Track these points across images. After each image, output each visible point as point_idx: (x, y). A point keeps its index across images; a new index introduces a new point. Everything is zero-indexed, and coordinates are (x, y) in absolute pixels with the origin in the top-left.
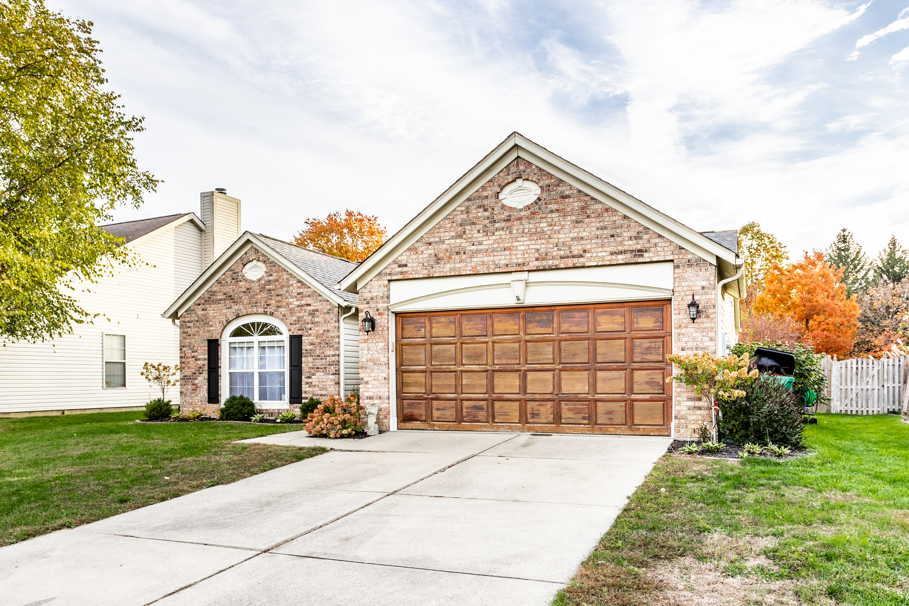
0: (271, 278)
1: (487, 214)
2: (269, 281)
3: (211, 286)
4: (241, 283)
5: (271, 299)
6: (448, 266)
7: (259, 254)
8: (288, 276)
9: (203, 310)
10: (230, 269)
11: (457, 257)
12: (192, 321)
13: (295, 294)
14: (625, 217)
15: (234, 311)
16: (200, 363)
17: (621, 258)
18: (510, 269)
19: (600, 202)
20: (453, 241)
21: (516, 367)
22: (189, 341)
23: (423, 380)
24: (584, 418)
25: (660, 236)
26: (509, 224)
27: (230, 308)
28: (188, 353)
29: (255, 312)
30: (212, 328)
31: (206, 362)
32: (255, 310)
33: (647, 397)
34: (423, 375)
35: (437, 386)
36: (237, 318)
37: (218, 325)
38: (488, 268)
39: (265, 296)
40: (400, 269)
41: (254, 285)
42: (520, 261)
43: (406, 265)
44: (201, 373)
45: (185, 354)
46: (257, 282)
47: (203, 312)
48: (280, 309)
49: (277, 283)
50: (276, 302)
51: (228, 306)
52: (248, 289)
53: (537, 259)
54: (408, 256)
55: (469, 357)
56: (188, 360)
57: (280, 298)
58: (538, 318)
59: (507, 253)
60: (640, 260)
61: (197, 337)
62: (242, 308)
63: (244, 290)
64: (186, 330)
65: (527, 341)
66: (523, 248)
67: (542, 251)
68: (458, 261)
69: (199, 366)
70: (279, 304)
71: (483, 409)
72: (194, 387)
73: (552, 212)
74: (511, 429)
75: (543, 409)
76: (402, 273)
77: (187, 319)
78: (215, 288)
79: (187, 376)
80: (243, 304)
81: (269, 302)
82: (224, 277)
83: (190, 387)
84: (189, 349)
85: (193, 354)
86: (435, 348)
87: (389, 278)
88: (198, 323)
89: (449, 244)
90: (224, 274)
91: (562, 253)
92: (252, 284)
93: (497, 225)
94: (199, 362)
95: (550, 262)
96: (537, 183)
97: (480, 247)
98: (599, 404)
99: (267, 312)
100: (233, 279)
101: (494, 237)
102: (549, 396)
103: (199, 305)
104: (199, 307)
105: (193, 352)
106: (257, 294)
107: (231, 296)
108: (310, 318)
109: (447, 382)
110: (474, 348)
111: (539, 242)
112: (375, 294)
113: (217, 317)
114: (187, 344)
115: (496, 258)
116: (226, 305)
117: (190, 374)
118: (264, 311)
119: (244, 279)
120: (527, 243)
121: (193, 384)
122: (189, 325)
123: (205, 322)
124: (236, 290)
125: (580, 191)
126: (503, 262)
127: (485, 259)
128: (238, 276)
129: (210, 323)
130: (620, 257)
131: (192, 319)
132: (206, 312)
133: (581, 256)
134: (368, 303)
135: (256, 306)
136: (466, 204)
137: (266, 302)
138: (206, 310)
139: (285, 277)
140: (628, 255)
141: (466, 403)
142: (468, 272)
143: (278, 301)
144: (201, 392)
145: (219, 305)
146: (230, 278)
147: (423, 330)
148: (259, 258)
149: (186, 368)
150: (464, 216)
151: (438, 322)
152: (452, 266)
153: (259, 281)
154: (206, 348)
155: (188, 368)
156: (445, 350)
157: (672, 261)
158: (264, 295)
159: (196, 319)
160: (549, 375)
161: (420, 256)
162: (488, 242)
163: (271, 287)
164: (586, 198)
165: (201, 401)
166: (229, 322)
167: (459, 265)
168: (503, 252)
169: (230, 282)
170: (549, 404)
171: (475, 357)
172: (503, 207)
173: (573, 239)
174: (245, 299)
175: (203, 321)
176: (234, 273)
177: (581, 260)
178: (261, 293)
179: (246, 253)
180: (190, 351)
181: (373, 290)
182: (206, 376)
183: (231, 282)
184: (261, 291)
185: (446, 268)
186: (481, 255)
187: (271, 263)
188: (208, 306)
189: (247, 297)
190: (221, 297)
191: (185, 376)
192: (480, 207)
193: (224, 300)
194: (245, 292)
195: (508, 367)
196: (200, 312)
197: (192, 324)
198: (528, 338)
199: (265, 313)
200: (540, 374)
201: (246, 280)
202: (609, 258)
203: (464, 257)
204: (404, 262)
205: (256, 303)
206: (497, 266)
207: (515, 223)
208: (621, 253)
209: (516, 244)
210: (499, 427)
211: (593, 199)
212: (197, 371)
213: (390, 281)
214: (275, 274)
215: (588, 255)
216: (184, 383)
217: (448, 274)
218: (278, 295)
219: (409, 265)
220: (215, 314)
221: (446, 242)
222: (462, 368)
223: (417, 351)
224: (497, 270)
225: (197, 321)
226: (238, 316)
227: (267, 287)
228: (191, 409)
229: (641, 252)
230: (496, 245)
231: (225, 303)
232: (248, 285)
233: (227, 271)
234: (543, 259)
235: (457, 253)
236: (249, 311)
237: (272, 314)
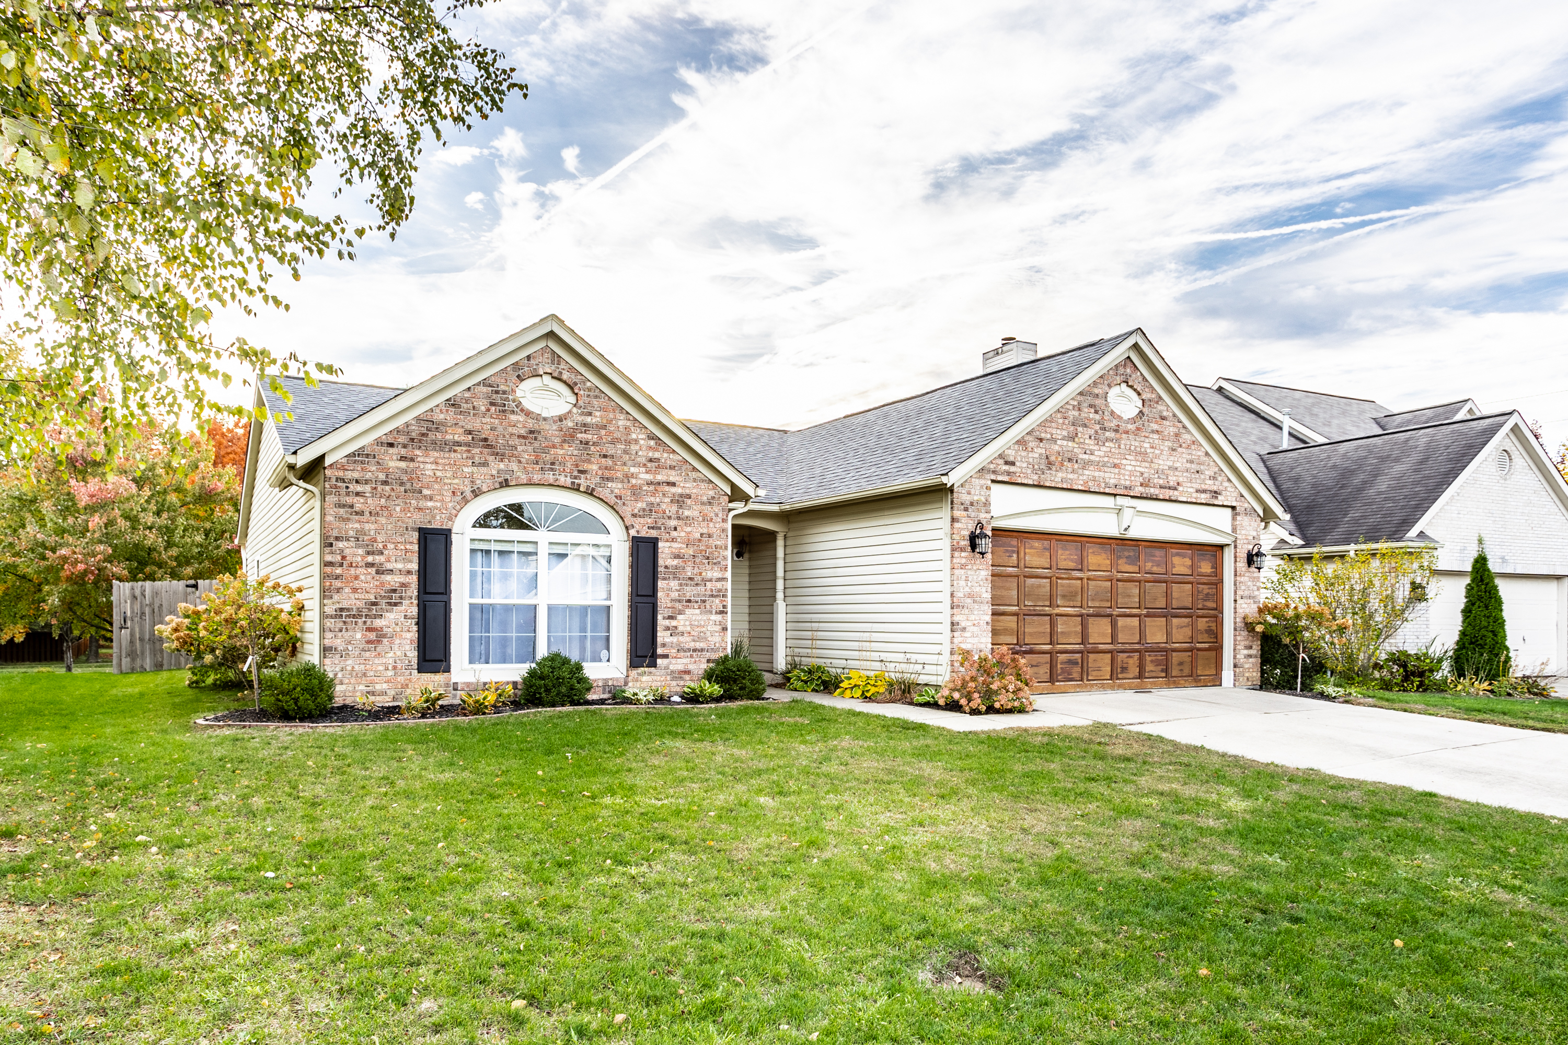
0: (588, 419)
1: (1097, 417)
2: (585, 425)
3: (432, 410)
4: (513, 417)
5: (589, 461)
6: (1060, 475)
7: (562, 366)
8: (628, 423)
9: (403, 458)
10: (484, 383)
11: (1069, 465)
12: (367, 482)
13: (644, 460)
14: (1207, 454)
15: (494, 472)
16: (392, 580)
17: (1203, 498)
18: (1119, 492)
19: (1189, 432)
20: (1065, 443)
21: (1108, 611)
22: (357, 526)
23: (1014, 625)
24: (1162, 671)
25: (1229, 480)
26: (1118, 436)
27: (485, 464)
28: (355, 555)
29: (551, 481)
30: (430, 504)
31: (413, 579)
32: (550, 477)
33: (1206, 645)
34: (1015, 618)
35: (1031, 634)
36: (502, 487)
37: (448, 499)
38: (1099, 485)
39: (576, 452)
40: (1006, 467)
41: (547, 427)
42: (1128, 483)
43: (1013, 464)
44: (396, 604)
45: (344, 558)
46: (555, 422)
47: (403, 464)
48: (610, 485)
49: (603, 432)
50: (600, 468)
51: (477, 460)
52: (531, 432)
53: (1142, 485)
54: (1017, 451)
55: (1064, 596)
56: (352, 571)
57: (609, 462)
58: (1126, 554)
59: (1116, 471)
60: (1216, 502)
61: (383, 520)
62: (515, 468)
63: (523, 432)
64: (349, 500)
65: (1118, 580)
66: (1129, 468)
67: (1146, 475)
68: (1070, 470)
69: (389, 587)
70: (607, 474)
71: (1077, 663)
72: (372, 636)
73: (1153, 432)
74: (1103, 687)
75: (1131, 661)
76: (1009, 473)
77: (349, 475)
78: (442, 416)
79: (348, 610)
80: (520, 462)
81: (586, 466)
82: (467, 395)
83: (359, 636)
84: (357, 547)
85: (370, 559)
86: (1030, 581)
87: (993, 477)
88: (387, 488)
89: (1061, 446)
90: (469, 389)
91: (1161, 482)
92: (542, 423)
93: (1108, 434)
94: (388, 578)
95: (1152, 490)
96: (1139, 394)
97: (1092, 458)
98: (1174, 654)
99: (579, 485)
100: (492, 404)
101: (1104, 449)
102: (1137, 647)
103: (391, 445)
104: (391, 450)
105: (368, 553)
106: (554, 447)
107: (486, 440)
108: (674, 508)
109: (1041, 629)
110: (1069, 586)
111: (1144, 464)
112: (976, 498)
113: (446, 481)
114: (351, 533)
115: (1107, 475)
116: (473, 458)
117: (360, 604)
118: (573, 483)
119: (522, 410)
120: (1133, 463)
121: (369, 630)
122: (359, 488)
123: (408, 486)
124: (500, 429)
125: (1174, 415)
126: (1113, 481)
127: (1097, 474)
128: (507, 399)
129: (426, 492)
130: (1203, 496)
131: (369, 476)
132: (412, 465)
133: (1175, 489)
134: (966, 509)
135: (552, 470)
136: (1079, 398)
137: (577, 466)
138: (412, 460)
139: (620, 423)
140: (1208, 495)
141: (1062, 657)
142: (1080, 488)
143: (606, 468)
144: (396, 647)
145: (453, 455)
146: (486, 402)
147: (1015, 555)
148: (561, 373)
149: (347, 590)
150: (1076, 413)
151: (1032, 548)
152: (1064, 475)
153: (561, 420)
154: (416, 547)
155: (355, 590)
156: (1039, 586)
157: (1233, 508)
158: (571, 450)
159: (382, 476)
160: (1135, 621)
161: (1031, 455)
162: (1099, 453)
163: (590, 437)
164: (1180, 425)
165: (395, 668)
166: (476, 493)
167: (1071, 476)
168: (1113, 470)
169: (483, 409)
170: (1136, 655)
171: (1069, 596)
172: (1112, 413)
173: (1170, 468)
174: (526, 452)
175: (402, 484)
176: (497, 392)
177: (1176, 493)
178: (566, 446)
179: (529, 357)
180: (360, 551)
181: (973, 491)
182: (414, 611)
183: (488, 410)
184: (564, 441)
185: (1057, 477)
186: (1092, 468)
187: (589, 390)
188: (418, 452)
189: (530, 449)
190: (456, 437)
191: (342, 610)
192: (1091, 406)
193: (468, 445)
194: (524, 437)
195: (1102, 611)
196: (394, 464)
197: (367, 488)
198: (1119, 576)
199: (576, 488)
200: (1129, 619)
201: (528, 413)
202: (1195, 495)
203: (1076, 466)
204: (1012, 459)
205: (553, 464)
206: (1107, 485)
207: (1124, 436)
208: (1204, 491)
209: (1124, 462)
210: (1092, 685)
211: (1184, 427)
212: (383, 597)
213: (993, 481)
214: (598, 414)
215: (1180, 488)
216: (341, 625)
217: (1060, 486)
218: (605, 456)
219: (1017, 464)
220: (439, 474)
221: (1059, 442)
222: (1057, 611)
223: (1008, 585)
224: (1107, 490)
225: (385, 483)
226: (505, 484)
227: (579, 435)
228: (362, 687)
229: (1216, 493)
230: (1106, 459)
231: (469, 451)
232: (531, 424)
233: (478, 384)
234: (1147, 486)
235: (1070, 460)
236: (536, 478)
237: (590, 493)
